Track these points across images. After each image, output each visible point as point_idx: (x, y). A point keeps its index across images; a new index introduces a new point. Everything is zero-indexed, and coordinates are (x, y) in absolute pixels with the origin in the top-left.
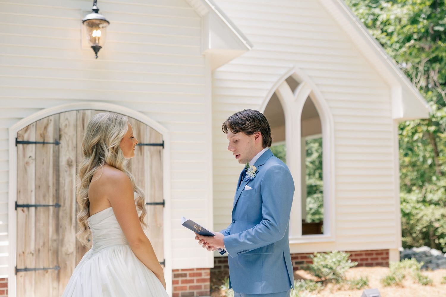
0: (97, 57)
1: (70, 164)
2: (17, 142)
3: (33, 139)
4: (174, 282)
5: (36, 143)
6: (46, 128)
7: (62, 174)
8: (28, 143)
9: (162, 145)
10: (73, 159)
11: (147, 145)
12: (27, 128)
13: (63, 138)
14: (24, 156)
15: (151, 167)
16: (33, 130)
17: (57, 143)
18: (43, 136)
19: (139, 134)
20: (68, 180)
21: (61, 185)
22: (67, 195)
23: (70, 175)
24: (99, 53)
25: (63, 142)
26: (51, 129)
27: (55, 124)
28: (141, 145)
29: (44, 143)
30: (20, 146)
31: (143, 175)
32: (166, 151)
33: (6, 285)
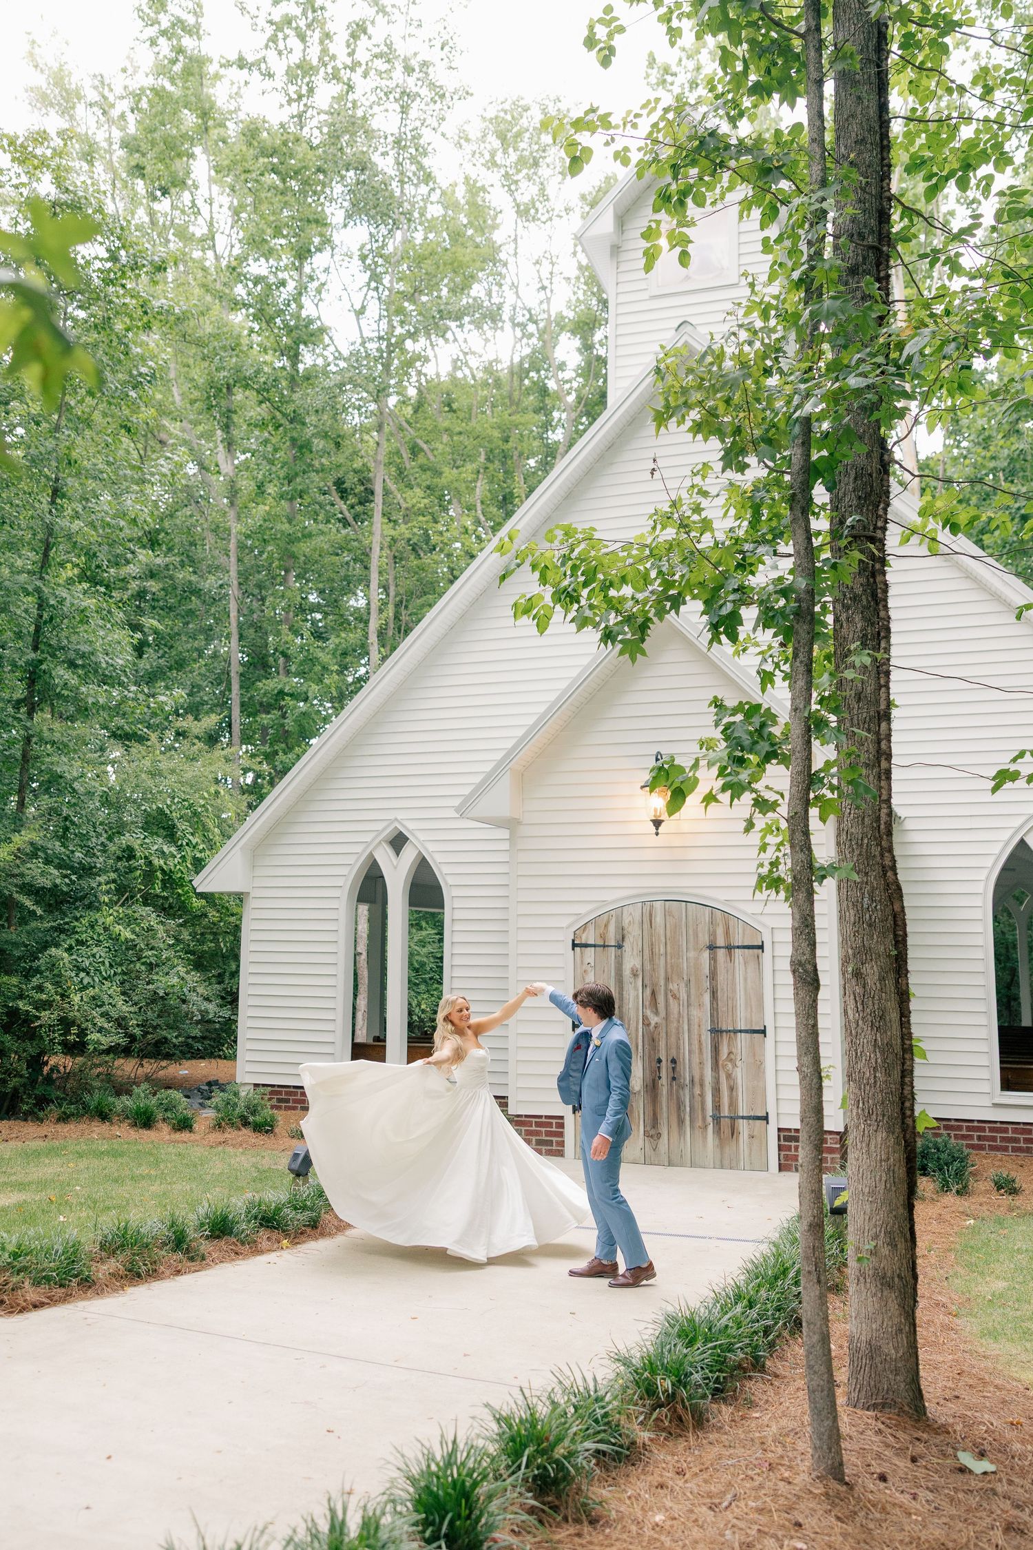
0: (657, 834)
1: (635, 975)
2: (574, 945)
3: (591, 942)
4: (780, 1148)
5: (595, 946)
6: (606, 926)
7: (626, 988)
8: (586, 946)
9: (761, 947)
10: (639, 966)
11: (738, 947)
12: (585, 927)
13: (626, 939)
14: (582, 963)
15: (745, 979)
16: (591, 927)
17: (620, 947)
18: (603, 936)
19: (727, 933)
20: (632, 994)
21: (625, 1001)
22: (632, 1014)
23: (636, 989)
24: (661, 829)
25: (627, 945)
26: (612, 928)
27: (617, 921)
28: (730, 948)
29: (604, 946)
30: (577, 949)
31: (734, 991)
32: (767, 956)
33: (562, 1126)
